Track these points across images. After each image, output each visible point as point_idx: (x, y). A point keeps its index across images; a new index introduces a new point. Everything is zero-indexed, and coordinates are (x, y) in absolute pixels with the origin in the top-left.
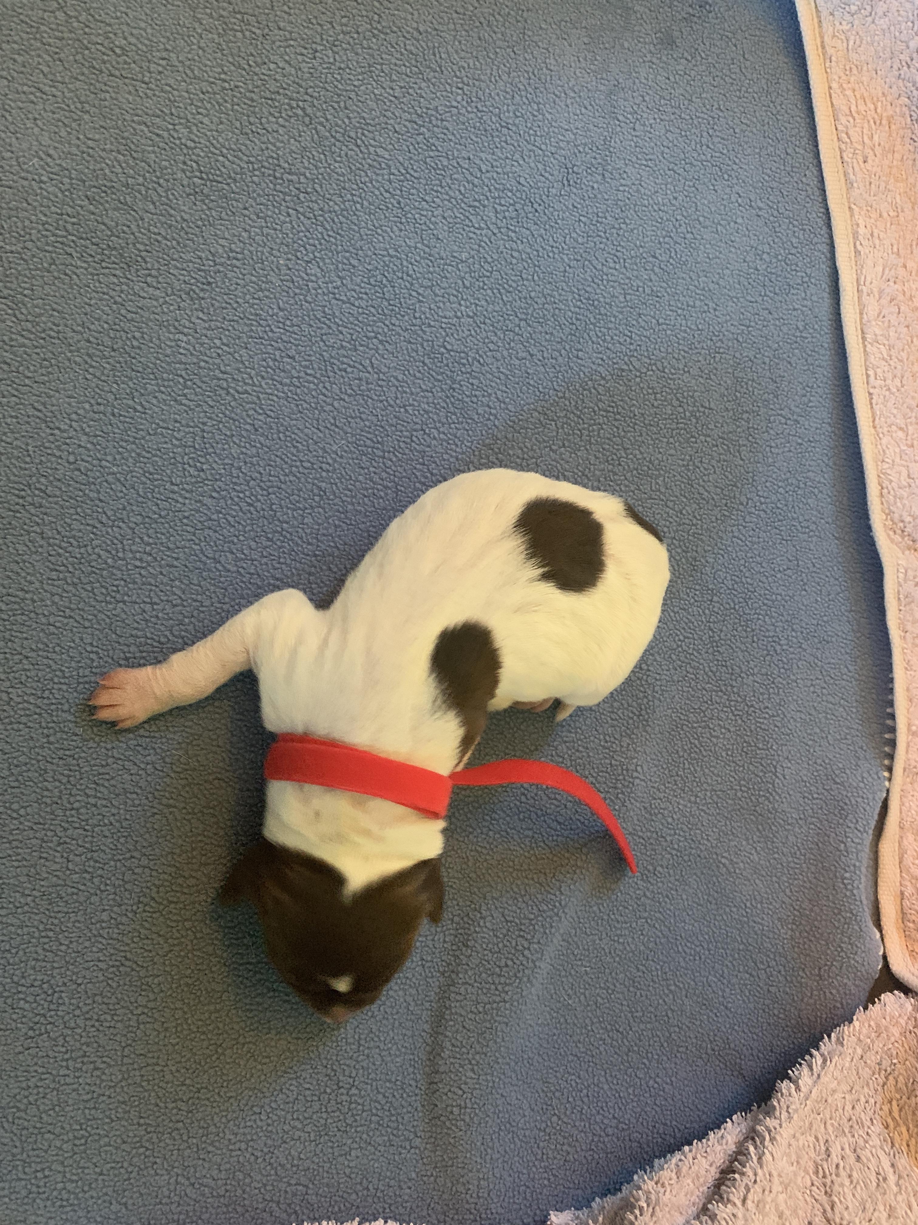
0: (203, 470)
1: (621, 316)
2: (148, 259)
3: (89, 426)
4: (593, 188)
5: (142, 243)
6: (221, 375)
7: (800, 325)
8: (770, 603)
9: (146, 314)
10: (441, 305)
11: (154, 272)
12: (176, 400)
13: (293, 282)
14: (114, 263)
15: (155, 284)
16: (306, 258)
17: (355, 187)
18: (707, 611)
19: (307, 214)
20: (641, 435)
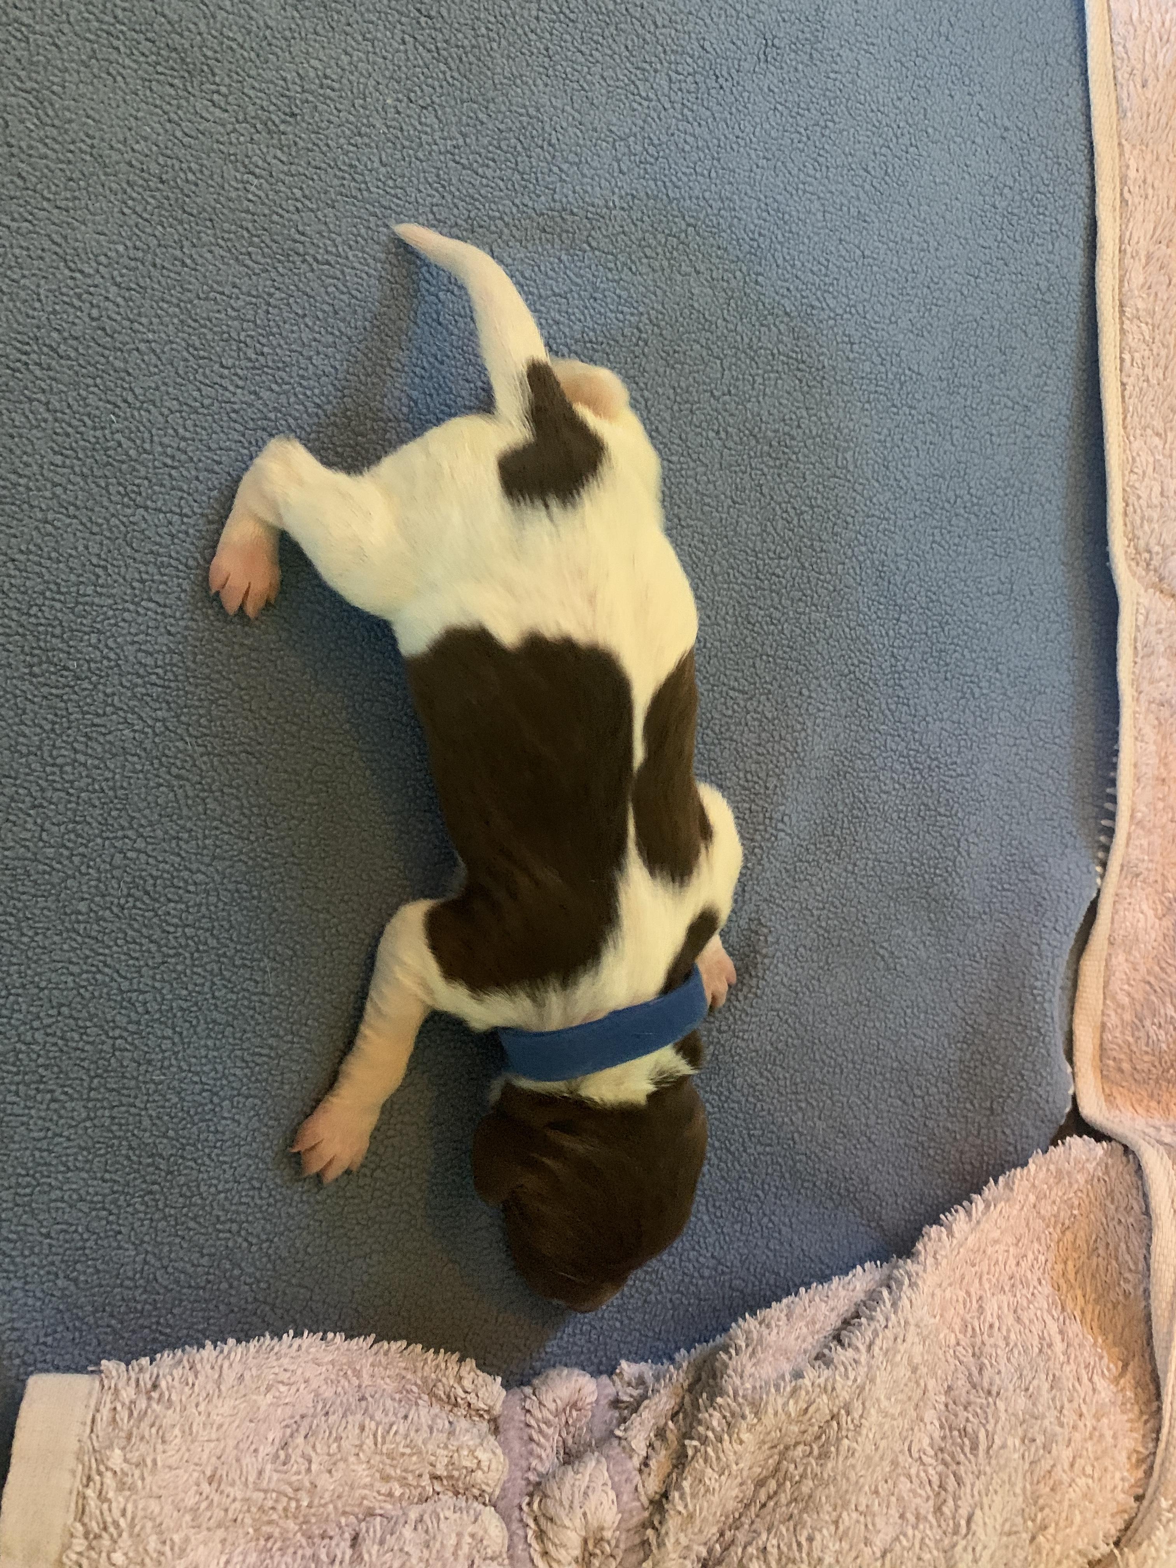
0: (262, 354)
1: (816, 239)
2: (217, 71)
3: (122, 276)
4: (796, 70)
5: (211, 49)
6: (297, 237)
7: (1043, 285)
8: (971, 633)
9: (208, 142)
10: (589, 188)
11: (224, 90)
12: (237, 259)
13: (402, 130)
14: (173, 69)
15: (223, 104)
16: (420, 102)
17: (493, 19)
18: (891, 633)
19: (428, 46)
20: (829, 394)
